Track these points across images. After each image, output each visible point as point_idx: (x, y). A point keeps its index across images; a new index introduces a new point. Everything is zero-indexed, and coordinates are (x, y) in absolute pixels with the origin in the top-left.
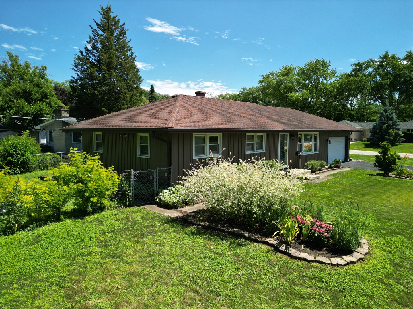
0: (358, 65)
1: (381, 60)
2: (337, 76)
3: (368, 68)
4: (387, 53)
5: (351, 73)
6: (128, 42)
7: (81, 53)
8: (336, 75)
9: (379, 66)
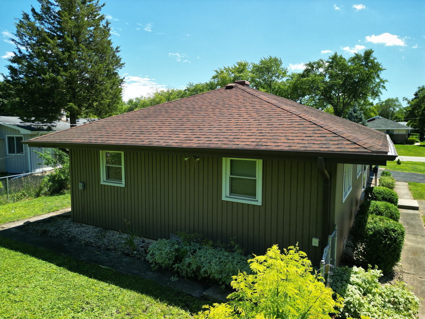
0: (310, 65)
1: (331, 60)
2: (289, 76)
3: (319, 68)
4: (336, 54)
5: (304, 73)
6: (100, 6)
7: (26, 17)
8: (288, 74)
9: (329, 66)
